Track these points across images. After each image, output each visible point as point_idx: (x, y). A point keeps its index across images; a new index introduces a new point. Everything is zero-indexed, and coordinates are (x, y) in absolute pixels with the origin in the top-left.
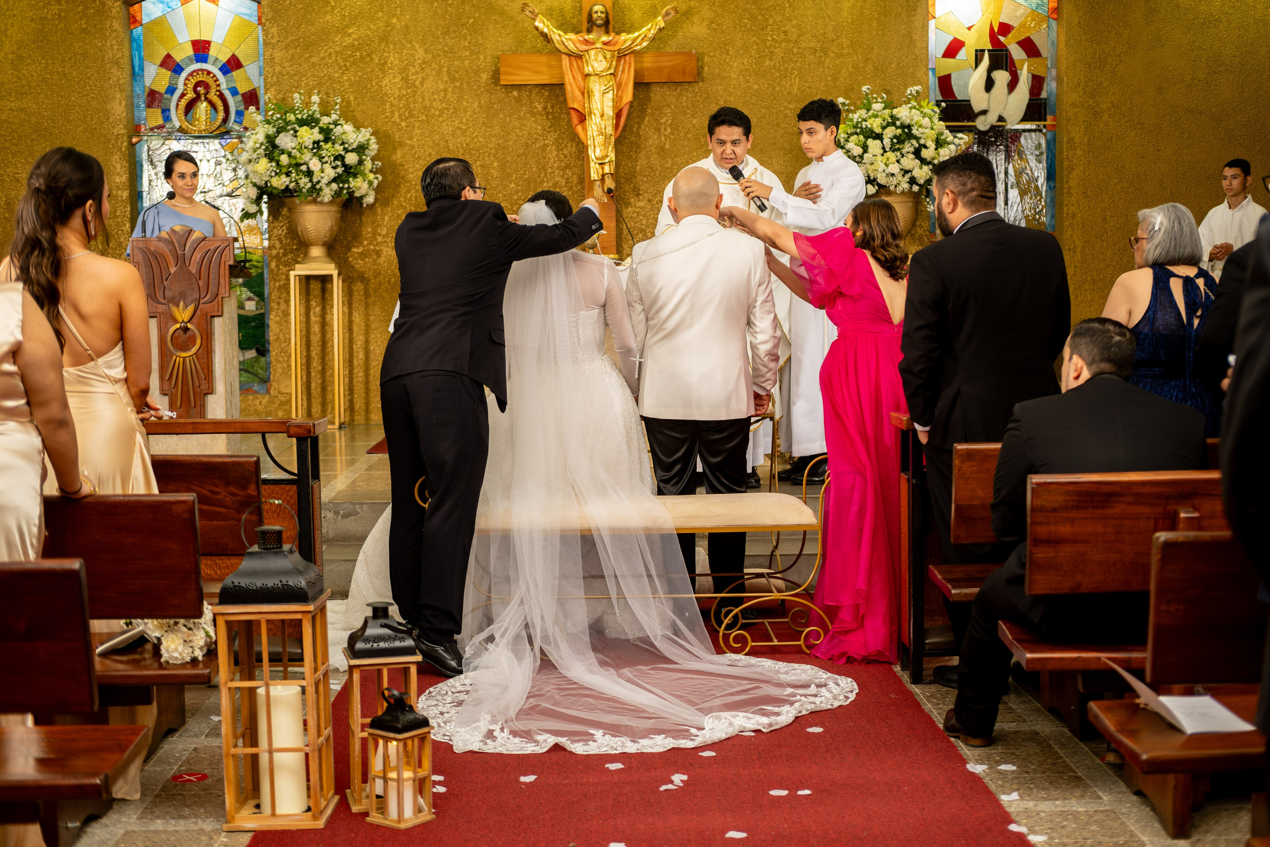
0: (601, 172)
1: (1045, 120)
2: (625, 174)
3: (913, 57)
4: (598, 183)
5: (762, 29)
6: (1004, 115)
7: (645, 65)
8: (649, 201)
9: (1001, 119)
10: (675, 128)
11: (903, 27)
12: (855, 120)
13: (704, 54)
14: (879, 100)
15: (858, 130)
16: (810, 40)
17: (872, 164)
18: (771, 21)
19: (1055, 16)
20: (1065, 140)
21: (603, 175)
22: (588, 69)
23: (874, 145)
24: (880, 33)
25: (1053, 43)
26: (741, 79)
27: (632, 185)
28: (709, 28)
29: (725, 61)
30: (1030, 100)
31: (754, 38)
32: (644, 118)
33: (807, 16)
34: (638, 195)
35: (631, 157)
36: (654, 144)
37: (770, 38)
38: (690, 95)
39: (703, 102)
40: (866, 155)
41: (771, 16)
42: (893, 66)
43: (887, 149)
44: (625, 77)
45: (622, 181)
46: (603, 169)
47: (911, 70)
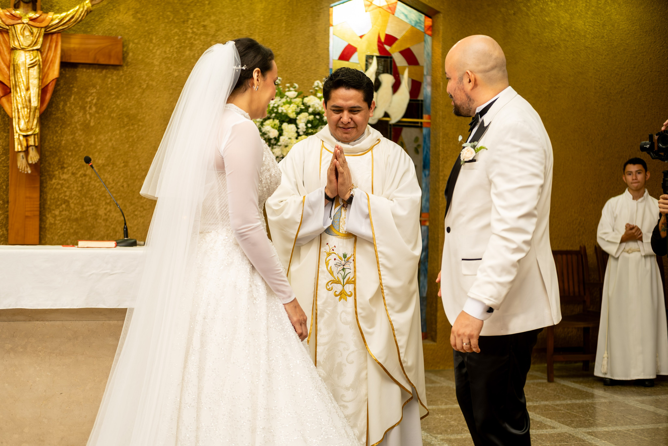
0: (25, 144)
1: (422, 118)
2: (50, 148)
3: (317, 56)
4: (22, 154)
5: (184, 22)
6: (390, 112)
7: (72, 46)
8: (73, 174)
9: (386, 115)
10: (100, 107)
11: (309, 29)
12: (271, 106)
13: (129, 41)
14: (291, 89)
15: (274, 115)
16: (226, 35)
17: (286, 146)
18: (192, 16)
19: (430, 32)
20: (441, 134)
21: (28, 147)
22: (16, 44)
23: (289, 129)
24: (288, 33)
25: (428, 54)
26: (163, 66)
27: (57, 159)
28: (134, 17)
29: (148, 48)
30: (410, 100)
31: (176, 30)
32: (71, 96)
33: (224, 13)
34: (63, 168)
35: (56, 132)
36: (79, 121)
37: (190, 31)
38: (115, 78)
39: (127, 85)
40: (281, 138)
41: (192, 11)
42: (299, 62)
43: (301, 133)
44: (51, 54)
45: (47, 154)
46: (27, 141)
47: (313, 68)
